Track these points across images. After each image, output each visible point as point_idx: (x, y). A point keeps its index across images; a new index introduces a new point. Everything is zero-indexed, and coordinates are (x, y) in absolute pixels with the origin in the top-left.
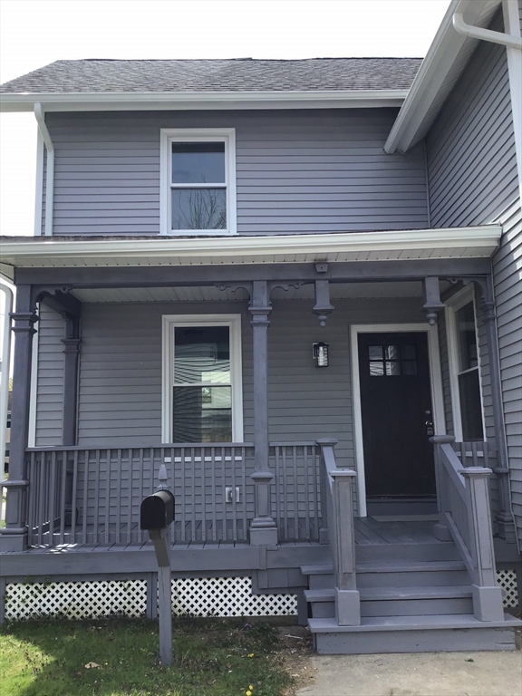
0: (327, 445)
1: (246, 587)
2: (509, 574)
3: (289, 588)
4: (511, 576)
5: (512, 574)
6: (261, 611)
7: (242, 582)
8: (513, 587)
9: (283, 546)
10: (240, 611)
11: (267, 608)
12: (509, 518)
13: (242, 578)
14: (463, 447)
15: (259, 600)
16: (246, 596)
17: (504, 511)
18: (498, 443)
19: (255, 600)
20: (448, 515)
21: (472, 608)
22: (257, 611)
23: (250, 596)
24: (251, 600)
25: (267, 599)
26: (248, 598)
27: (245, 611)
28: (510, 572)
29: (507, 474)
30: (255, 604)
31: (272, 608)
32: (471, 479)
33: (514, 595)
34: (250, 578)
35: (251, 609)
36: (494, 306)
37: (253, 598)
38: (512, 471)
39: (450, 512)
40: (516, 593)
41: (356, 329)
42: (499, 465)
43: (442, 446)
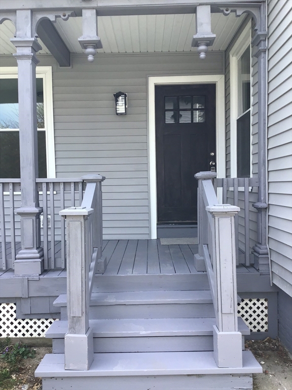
0: (91, 181)
1: (12, 312)
2: (260, 302)
3: (51, 314)
4: (262, 304)
5: (264, 302)
6: (25, 333)
7: (8, 308)
8: (264, 314)
9: (45, 277)
10: (6, 333)
11: (31, 331)
12: (265, 251)
13: (8, 304)
14: (225, 183)
15: (23, 323)
16: (12, 319)
17: (261, 244)
18: (259, 179)
19: (20, 323)
20: (205, 247)
21: (212, 345)
22: (22, 333)
23: (16, 319)
24: (16, 323)
25: (31, 323)
26: (14, 321)
27: (10, 333)
28: (262, 301)
29: (266, 209)
30: (20, 327)
31: (35, 331)
32: (216, 218)
33: (264, 321)
34: (15, 304)
35: (16, 331)
36: (267, 37)
37: (18, 321)
38: (271, 207)
39: (207, 245)
40: (266, 319)
41: (154, 81)
42: (259, 200)
43: (203, 181)
